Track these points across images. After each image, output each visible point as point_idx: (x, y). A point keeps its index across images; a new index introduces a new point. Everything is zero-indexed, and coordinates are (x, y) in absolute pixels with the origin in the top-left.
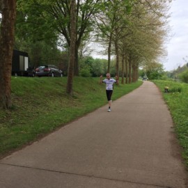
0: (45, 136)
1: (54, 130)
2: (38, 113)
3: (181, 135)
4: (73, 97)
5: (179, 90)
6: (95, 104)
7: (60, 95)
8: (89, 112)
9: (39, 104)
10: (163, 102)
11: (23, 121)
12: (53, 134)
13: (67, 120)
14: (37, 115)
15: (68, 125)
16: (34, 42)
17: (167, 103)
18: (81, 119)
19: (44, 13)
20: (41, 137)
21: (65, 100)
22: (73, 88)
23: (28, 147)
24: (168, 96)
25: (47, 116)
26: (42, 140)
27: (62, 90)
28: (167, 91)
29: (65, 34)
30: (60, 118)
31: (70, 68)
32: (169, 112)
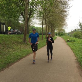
0: (12, 65)
1: (17, 61)
2: (9, 52)
4: (27, 44)
7: (20, 43)
9: (9, 47)
10: (68, 46)
12: (16, 64)
13: (24, 55)
14: (8, 53)
15: (24, 59)
18: (31, 55)
19: (13, 5)
20: (10, 65)
21: (23, 45)
22: (26, 40)
23: (2, 72)
25: (13, 54)
26: (10, 67)
27: (21, 41)
30: (20, 55)
31: (25, 30)
32: (72, 51)
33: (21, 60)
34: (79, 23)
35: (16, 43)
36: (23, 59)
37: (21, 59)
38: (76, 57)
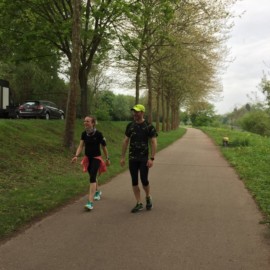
1: (16, 232)
5: (246, 143)
7: (51, 150)
10: (226, 163)
15: (49, 218)
17: (233, 166)
22: (75, 138)
25: (12, 195)
27: (56, 141)
28: (225, 144)
30: (39, 200)
33: (37, 224)
34: (264, 81)
35: (34, 149)
36: (44, 220)
37: (37, 218)
38: (260, 209)
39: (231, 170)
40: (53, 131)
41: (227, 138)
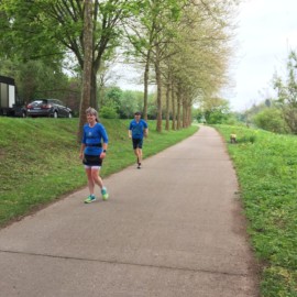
1: (57, 199)
2: (31, 173)
3: (248, 203)
5: (252, 140)
6: (123, 161)
7: (67, 146)
8: (113, 172)
9: (32, 160)
10: (228, 157)
11: (8, 186)
12: (55, 205)
13: (79, 183)
14: (30, 176)
15: (79, 192)
16: (25, 61)
17: (232, 159)
21: (75, 154)
23: (15, 224)
24: (235, 148)
25: (45, 178)
26: (38, 213)
27: (70, 138)
28: (234, 141)
29: (75, 49)
30: (68, 181)
31: (84, 103)
32: (234, 171)
35: (53, 145)
36: (75, 194)
37: (70, 192)
39: (230, 162)
40: (66, 129)
41: (235, 136)
